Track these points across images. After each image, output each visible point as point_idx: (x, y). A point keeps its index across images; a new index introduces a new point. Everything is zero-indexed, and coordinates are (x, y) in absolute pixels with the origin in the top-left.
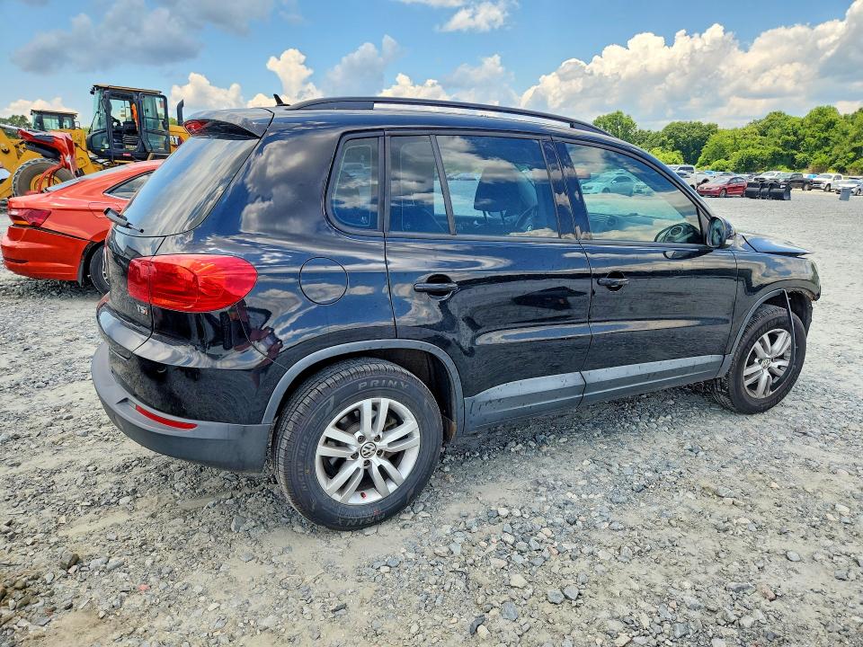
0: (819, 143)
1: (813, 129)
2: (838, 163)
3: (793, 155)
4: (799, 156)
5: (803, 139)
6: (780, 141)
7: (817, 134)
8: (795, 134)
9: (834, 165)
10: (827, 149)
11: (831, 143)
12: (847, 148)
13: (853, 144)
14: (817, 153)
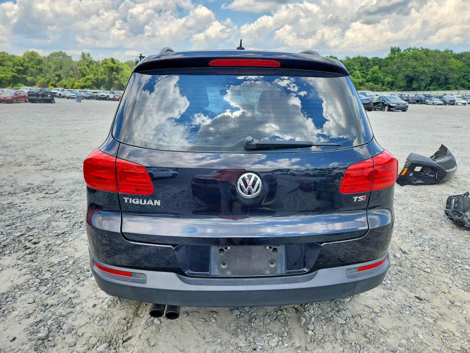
0: (37, 71)
1: (31, 63)
2: (52, 82)
3: (24, 77)
4: (29, 79)
5: (27, 69)
6: (14, 70)
7: (35, 67)
8: (22, 65)
9: (50, 84)
10: (43, 75)
11: (44, 71)
12: (53, 75)
13: (55, 72)
14: (38, 77)
